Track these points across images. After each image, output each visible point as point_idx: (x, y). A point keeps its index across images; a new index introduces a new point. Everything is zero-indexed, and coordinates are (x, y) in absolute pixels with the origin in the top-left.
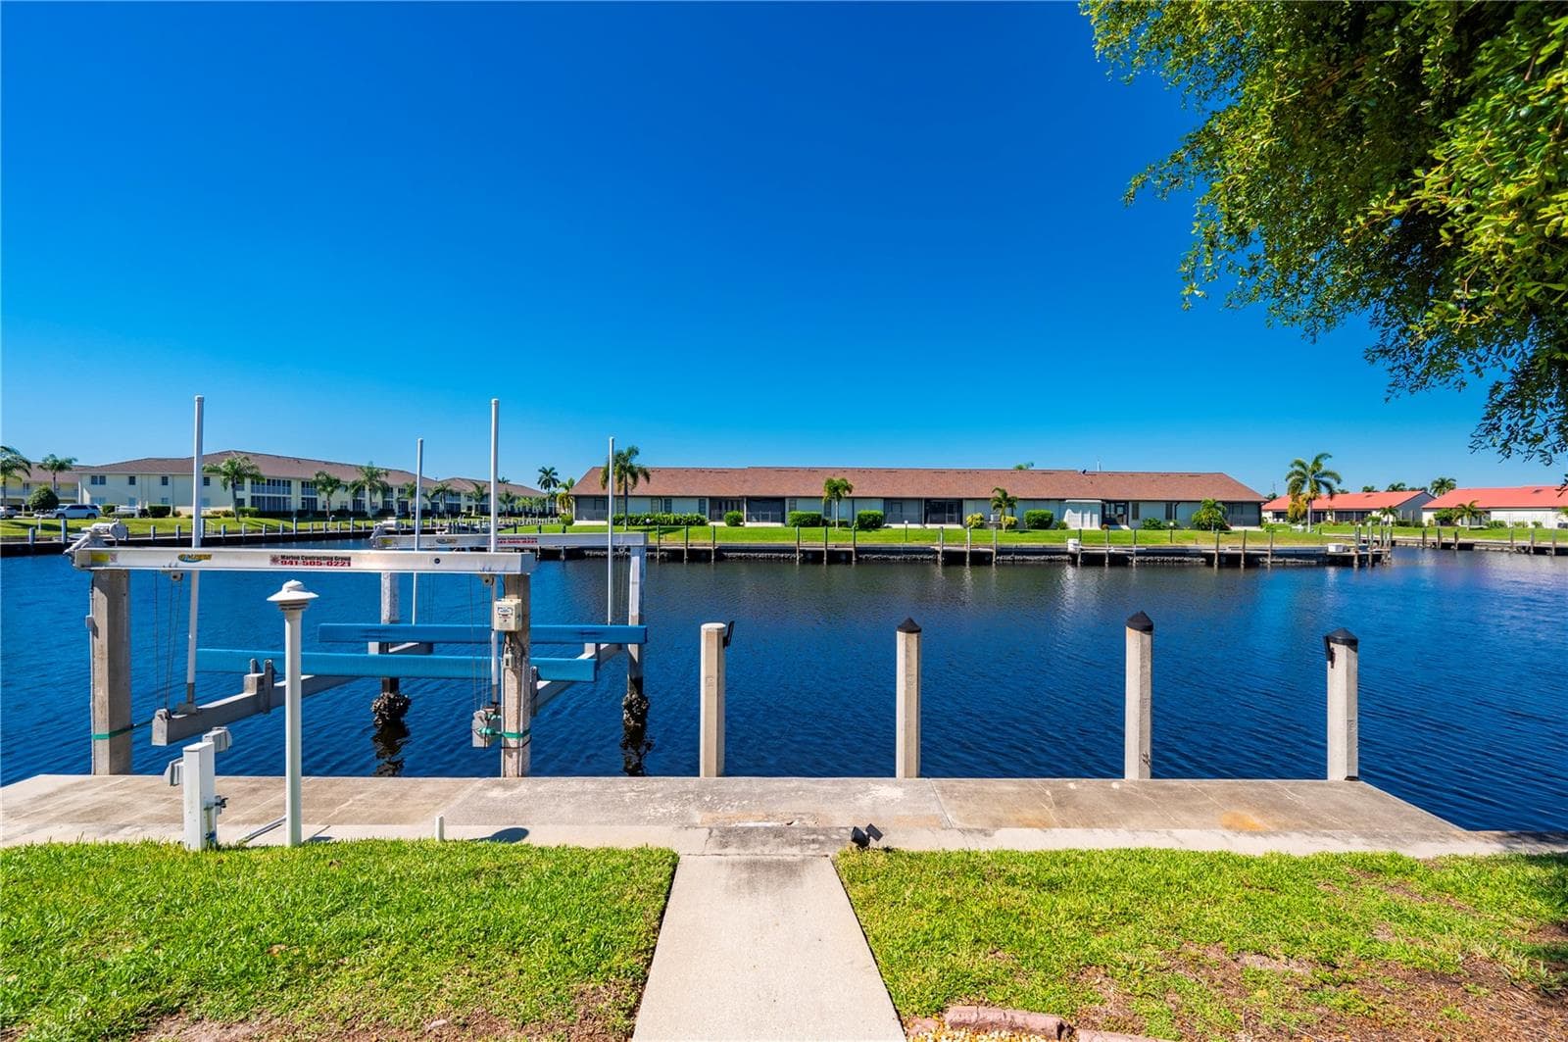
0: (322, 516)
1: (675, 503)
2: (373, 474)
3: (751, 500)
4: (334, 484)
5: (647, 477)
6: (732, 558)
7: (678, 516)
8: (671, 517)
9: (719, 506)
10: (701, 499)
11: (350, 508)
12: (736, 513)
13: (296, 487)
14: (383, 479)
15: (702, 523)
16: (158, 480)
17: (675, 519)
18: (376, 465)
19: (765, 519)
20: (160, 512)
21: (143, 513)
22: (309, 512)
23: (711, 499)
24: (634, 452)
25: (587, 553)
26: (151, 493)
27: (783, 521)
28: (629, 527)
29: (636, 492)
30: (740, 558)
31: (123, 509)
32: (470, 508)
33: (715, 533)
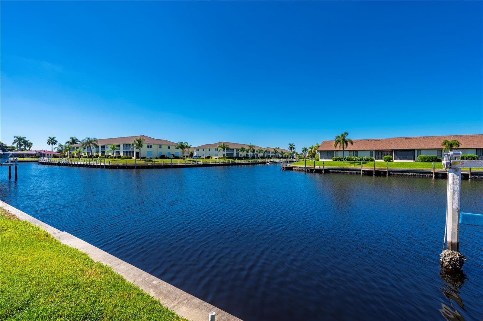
0: (240, 158)
1: (359, 153)
2: (251, 147)
3: (396, 151)
4: (243, 150)
5: (352, 143)
6: (394, 175)
7: (361, 158)
8: (359, 158)
9: (379, 154)
10: (371, 151)
11: (246, 156)
12: (389, 156)
13: (235, 150)
14: (254, 148)
15: (372, 160)
16: (208, 149)
17: (360, 159)
18: (252, 145)
19: (404, 158)
20: (209, 157)
21: (206, 158)
22: (238, 157)
23: (376, 151)
24: (347, 134)
25: (330, 171)
26: (207, 153)
27: (414, 160)
28: (344, 162)
29: (347, 149)
30: (399, 175)
31: (202, 157)
32: (272, 156)
33: (380, 164)
